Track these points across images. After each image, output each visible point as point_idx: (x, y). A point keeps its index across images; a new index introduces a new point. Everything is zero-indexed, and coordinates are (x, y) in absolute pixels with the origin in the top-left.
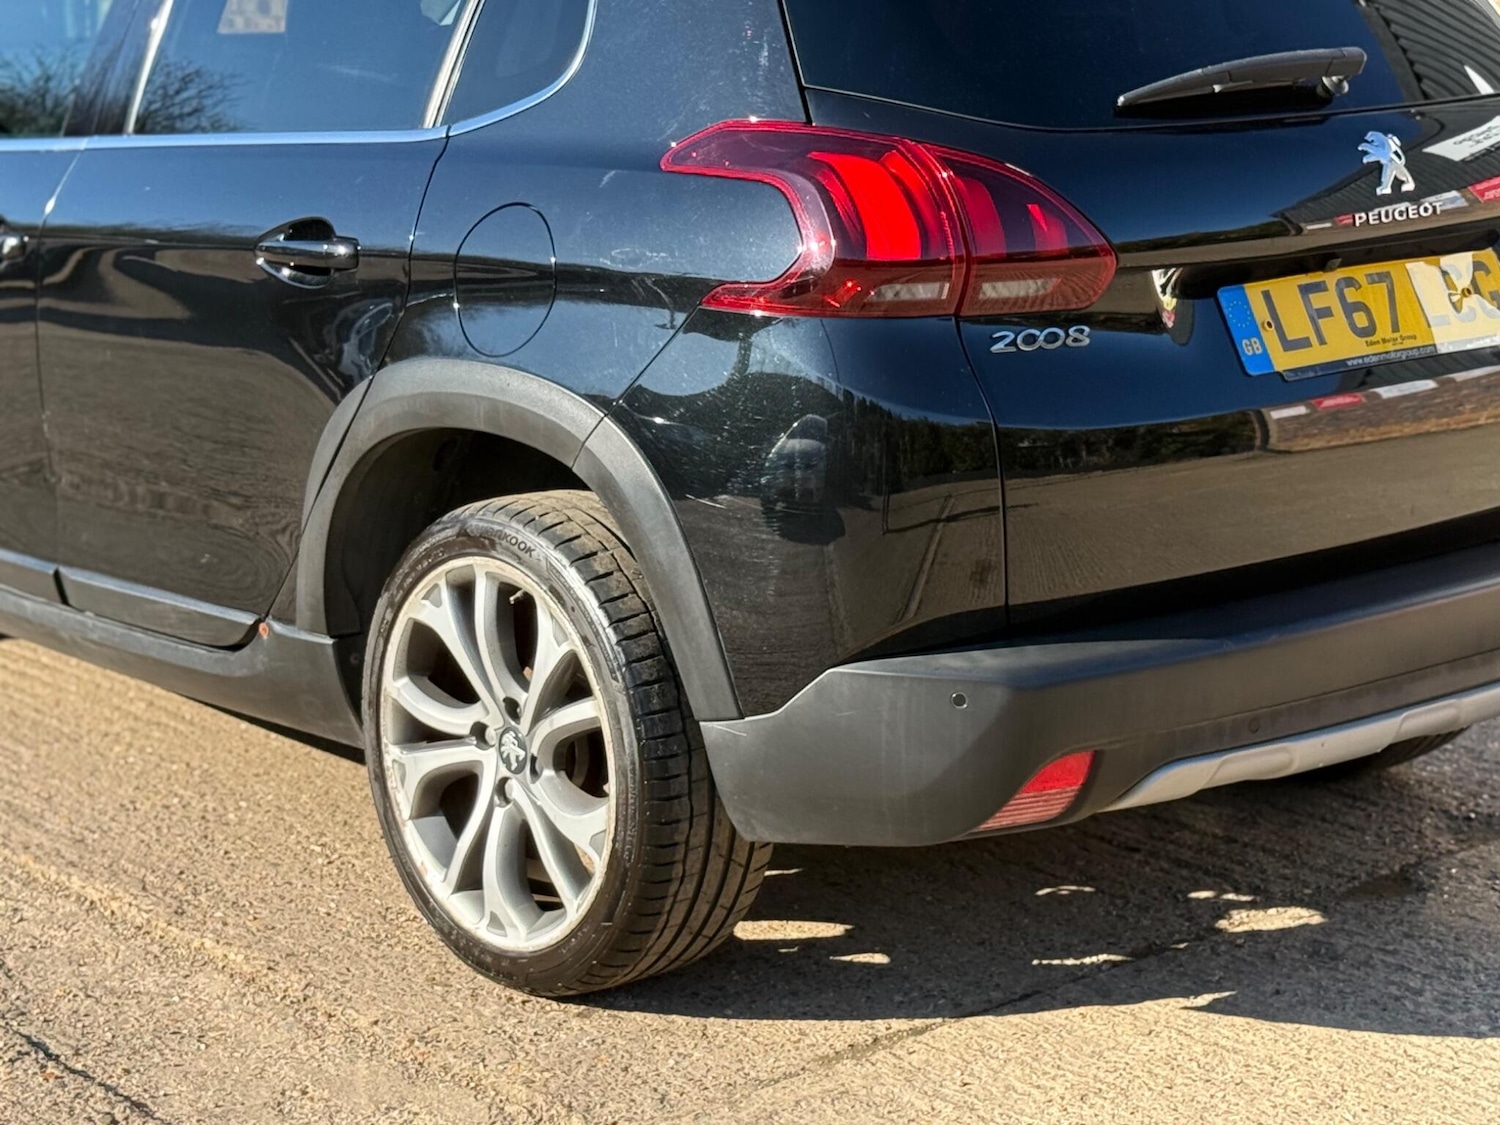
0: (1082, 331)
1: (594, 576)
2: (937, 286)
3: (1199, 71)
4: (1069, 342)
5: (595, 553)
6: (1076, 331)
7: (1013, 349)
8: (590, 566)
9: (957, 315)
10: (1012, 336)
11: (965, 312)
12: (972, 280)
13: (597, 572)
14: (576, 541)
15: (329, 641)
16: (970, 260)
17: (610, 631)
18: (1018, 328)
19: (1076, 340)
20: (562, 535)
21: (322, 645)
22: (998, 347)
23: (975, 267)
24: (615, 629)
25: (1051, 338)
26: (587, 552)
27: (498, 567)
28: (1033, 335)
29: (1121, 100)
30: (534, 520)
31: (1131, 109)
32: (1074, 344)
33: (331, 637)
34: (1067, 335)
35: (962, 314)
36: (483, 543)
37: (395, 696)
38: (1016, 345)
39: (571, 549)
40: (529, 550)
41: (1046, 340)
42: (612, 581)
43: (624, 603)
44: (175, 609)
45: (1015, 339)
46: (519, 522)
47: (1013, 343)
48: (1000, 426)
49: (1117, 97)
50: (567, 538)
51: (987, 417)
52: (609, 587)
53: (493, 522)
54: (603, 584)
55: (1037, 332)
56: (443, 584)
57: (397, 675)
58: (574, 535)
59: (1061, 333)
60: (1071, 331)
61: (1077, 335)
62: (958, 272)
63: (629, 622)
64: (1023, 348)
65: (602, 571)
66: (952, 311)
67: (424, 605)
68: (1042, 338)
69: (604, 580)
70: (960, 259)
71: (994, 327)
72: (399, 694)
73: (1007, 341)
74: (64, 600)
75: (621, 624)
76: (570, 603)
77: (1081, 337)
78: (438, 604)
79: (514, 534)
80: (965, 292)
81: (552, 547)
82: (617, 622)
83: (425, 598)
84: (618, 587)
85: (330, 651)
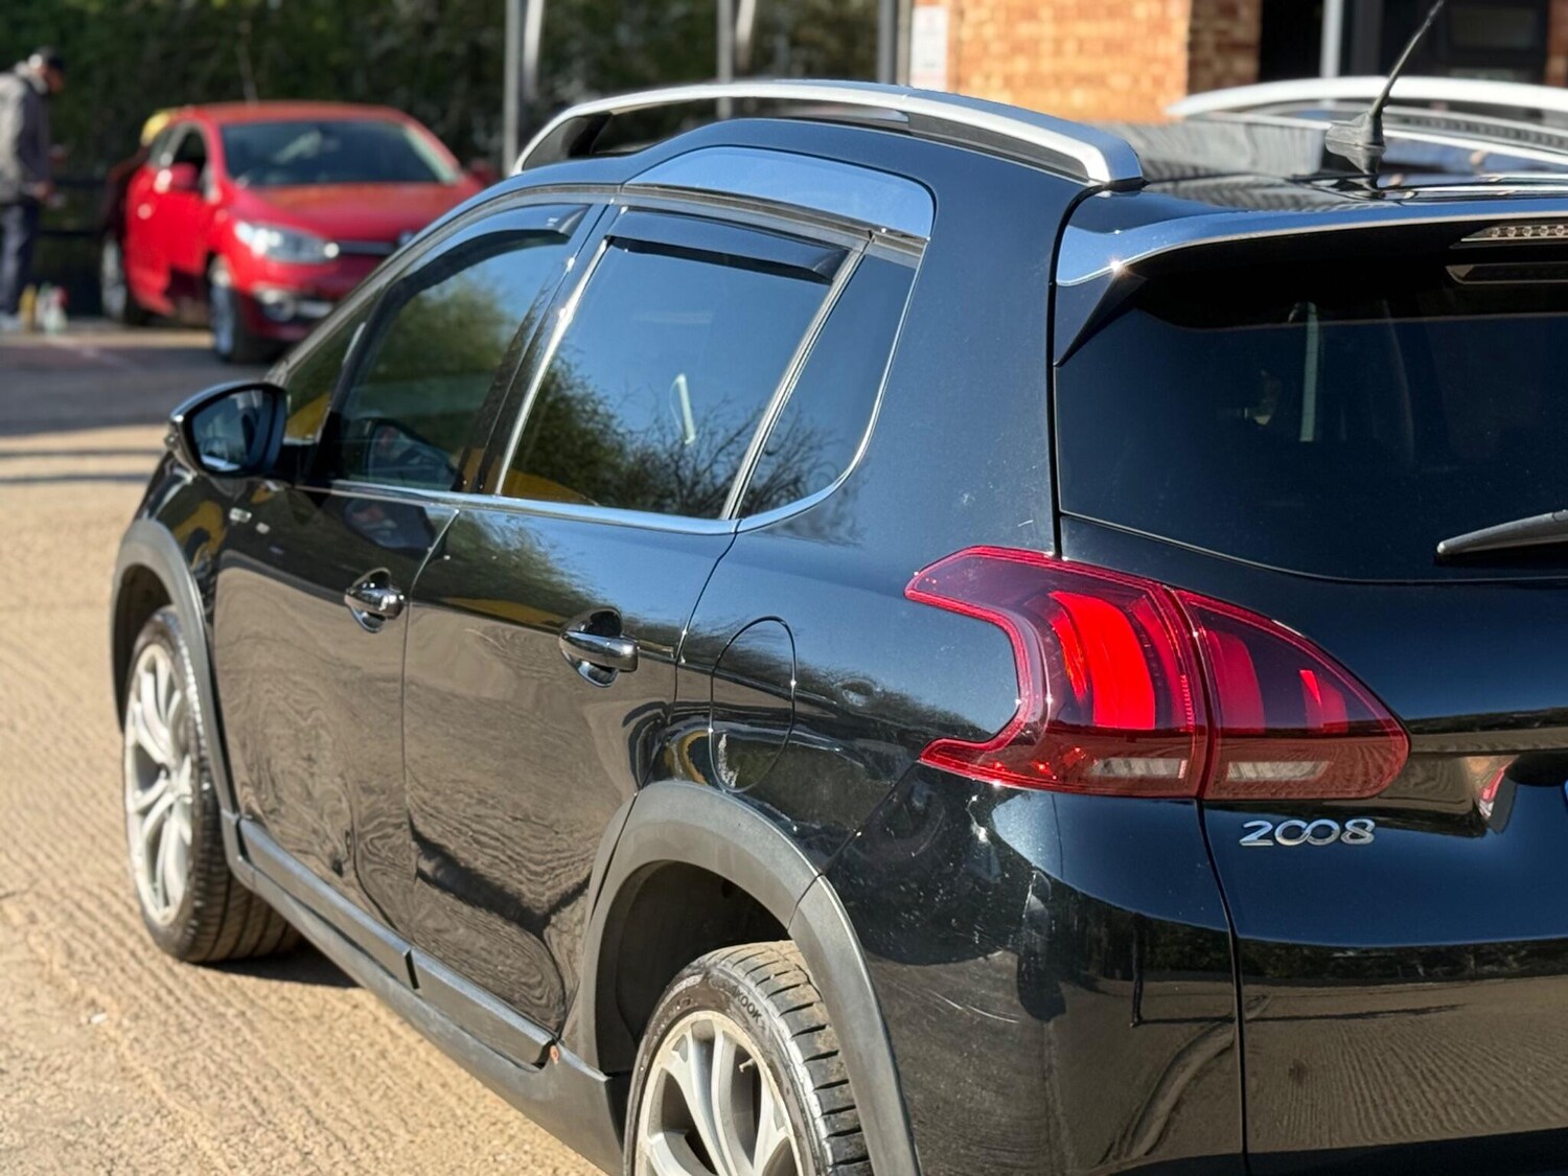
0: (1364, 826)
1: (813, 1055)
2: (1174, 762)
3: (1548, 516)
4: (1346, 838)
5: (823, 1027)
6: (1355, 825)
7: (1269, 843)
8: (812, 1042)
9: (1199, 797)
10: (1270, 827)
11: (1209, 795)
12: (1216, 758)
13: (818, 1050)
14: (805, 1010)
15: (602, 1078)
16: (1211, 732)
17: (820, 1123)
18: (1278, 818)
19: (1354, 836)
20: (792, 1001)
21: (597, 1082)
22: (1251, 840)
23: (1219, 741)
24: (825, 1120)
25: (1319, 832)
26: (814, 1025)
27: (731, 1027)
28: (1299, 828)
29: (1441, 547)
30: (768, 978)
31: (1455, 558)
32: (1352, 842)
33: (606, 1074)
34: (1343, 829)
35: (1207, 797)
36: (720, 997)
37: (648, 1153)
38: (1273, 839)
39: (796, 1019)
40: (756, 1014)
41: (1314, 834)
42: (833, 1063)
43: (841, 1091)
44: (489, 1015)
45: (1273, 830)
46: (753, 979)
47: (1270, 836)
48: (1241, 936)
49: (1437, 545)
50: (796, 1005)
51: (1225, 926)
52: (827, 1070)
53: (730, 976)
54: (821, 1065)
55: (1303, 824)
56: (689, 1035)
57: (652, 1131)
58: (806, 1002)
59: (1335, 826)
60: (1349, 825)
61: (1358, 831)
62: (1198, 745)
63: (842, 1115)
64: (1281, 840)
65: (824, 1050)
66: (1194, 792)
67: (674, 1057)
68: (1308, 831)
69: (824, 1061)
70: (1200, 730)
71: (1247, 815)
72: (652, 1153)
73: (1262, 832)
74: (415, 985)
75: (832, 1116)
76: (786, 1084)
77: (1364, 833)
78: (685, 1058)
79: (746, 993)
80: (1207, 772)
81: (777, 1014)
82: (830, 1113)
83: (675, 1049)
84: (838, 1071)
85: (603, 1090)
